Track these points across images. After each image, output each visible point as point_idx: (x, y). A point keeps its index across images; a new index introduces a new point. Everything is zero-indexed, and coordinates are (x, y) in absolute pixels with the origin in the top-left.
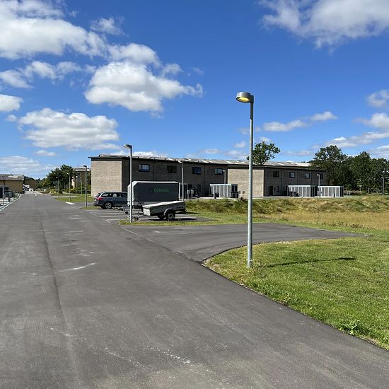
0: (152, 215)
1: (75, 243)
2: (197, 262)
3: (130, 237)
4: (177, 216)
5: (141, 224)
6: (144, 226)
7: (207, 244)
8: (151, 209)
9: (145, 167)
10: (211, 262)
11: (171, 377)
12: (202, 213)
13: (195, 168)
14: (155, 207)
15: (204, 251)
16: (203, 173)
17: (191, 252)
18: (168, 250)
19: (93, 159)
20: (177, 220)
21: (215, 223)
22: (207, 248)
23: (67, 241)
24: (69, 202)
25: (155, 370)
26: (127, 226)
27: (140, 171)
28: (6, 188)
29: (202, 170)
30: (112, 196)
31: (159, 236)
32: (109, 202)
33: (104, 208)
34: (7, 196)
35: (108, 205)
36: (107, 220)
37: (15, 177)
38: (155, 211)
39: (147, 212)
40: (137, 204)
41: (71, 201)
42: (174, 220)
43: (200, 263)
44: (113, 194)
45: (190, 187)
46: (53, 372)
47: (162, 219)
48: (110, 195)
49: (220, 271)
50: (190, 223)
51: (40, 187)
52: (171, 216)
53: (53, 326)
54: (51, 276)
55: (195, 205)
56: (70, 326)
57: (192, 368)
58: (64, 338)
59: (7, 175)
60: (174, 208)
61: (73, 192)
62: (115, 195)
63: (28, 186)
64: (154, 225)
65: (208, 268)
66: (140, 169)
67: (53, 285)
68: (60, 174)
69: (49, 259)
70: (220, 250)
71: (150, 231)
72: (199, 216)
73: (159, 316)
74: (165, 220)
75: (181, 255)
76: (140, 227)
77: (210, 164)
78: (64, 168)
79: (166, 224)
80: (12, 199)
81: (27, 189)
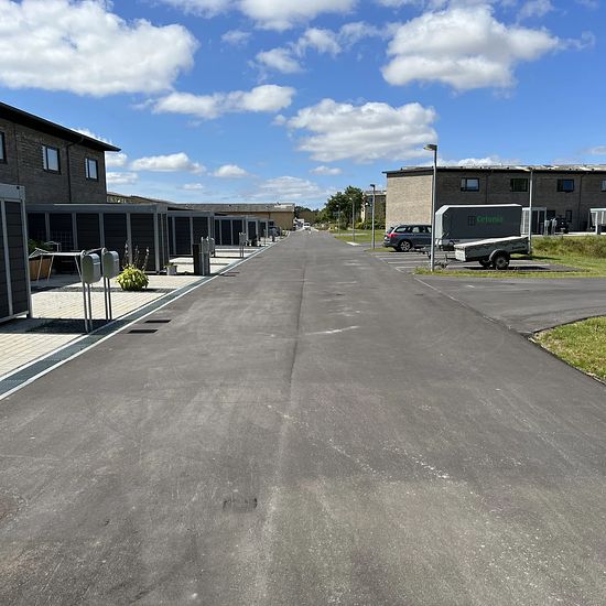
0: (468, 260)
1: (339, 299)
2: (522, 334)
3: (422, 292)
4: (512, 263)
5: (449, 275)
6: (452, 277)
7: (550, 308)
8: (467, 250)
9: (472, 183)
10: (547, 336)
11: (410, 492)
12: (564, 258)
13: (565, 180)
14: (475, 247)
15: (542, 318)
16: (577, 190)
17: (517, 320)
18: (478, 313)
19: (390, 175)
20: (512, 268)
21: (581, 275)
22: (549, 313)
23: (330, 295)
24: (352, 242)
25: (389, 480)
26: (424, 277)
27: (462, 189)
28: (271, 223)
29: (577, 183)
30: (411, 231)
31: (471, 292)
32: (407, 240)
33: (399, 249)
34: (270, 234)
35: (405, 246)
36: (397, 268)
37: (283, 207)
38: (474, 254)
39: (460, 255)
40: (447, 242)
41: (354, 241)
42: (506, 268)
43: (526, 336)
44: (412, 227)
45: (551, 214)
46: (251, 460)
47: (486, 267)
48: (409, 229)
49: (560, 351)
50: (534, 274)
51: (317, 222)
52: (501, 262)
53: (271, 403)
54: (292, 340)
55: (555, 245)
56: (293, 404)
57: (448, 485)
58: (280, 420)
59: (273, 205)
60: (508, 249)
61: (362, 228)
62: (416, 230)
63: (302, 221)
64: (469, 276)
65: (538, 345)
66: (463, 185)
67: (291, 351)
68: (344, 201)
69: (298, 316)
70: (571, 318)
71: (458, 284)
72: (557, 263)
73: (425, 407)
74: (491, 268)
75: (497, 322)
76: (446, 278)
77: (593, 173)
78: (350, 191)
79: (491, 275)
80: (277, 239)
81: (300, 225)
